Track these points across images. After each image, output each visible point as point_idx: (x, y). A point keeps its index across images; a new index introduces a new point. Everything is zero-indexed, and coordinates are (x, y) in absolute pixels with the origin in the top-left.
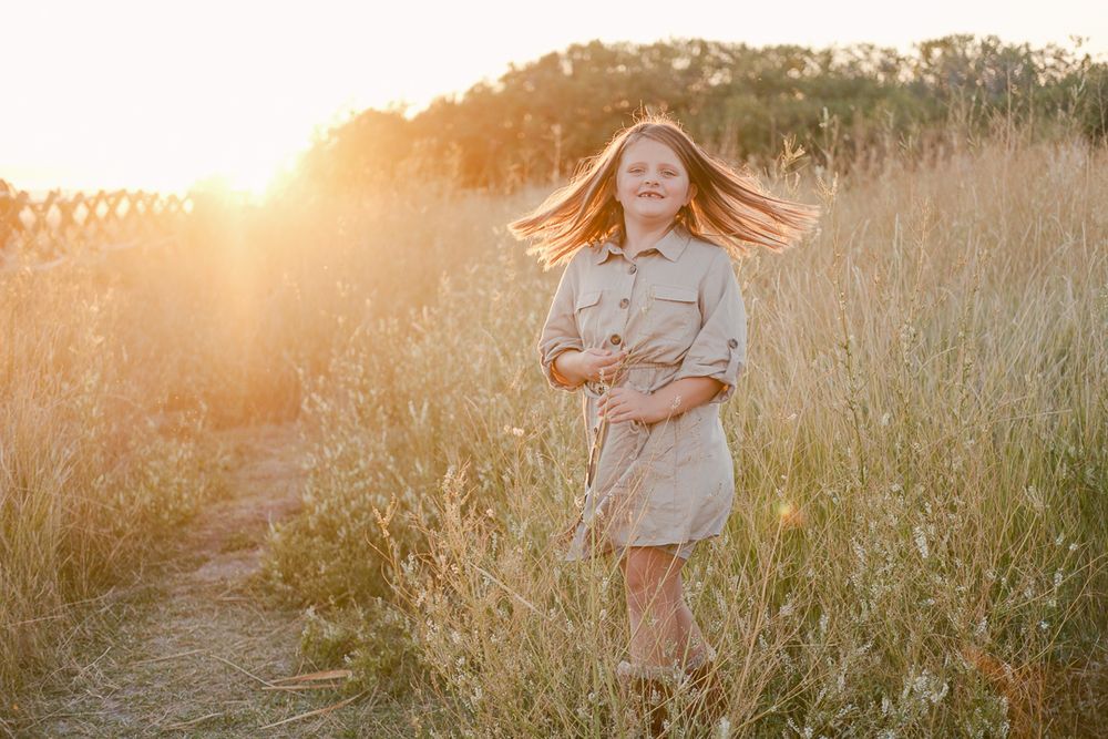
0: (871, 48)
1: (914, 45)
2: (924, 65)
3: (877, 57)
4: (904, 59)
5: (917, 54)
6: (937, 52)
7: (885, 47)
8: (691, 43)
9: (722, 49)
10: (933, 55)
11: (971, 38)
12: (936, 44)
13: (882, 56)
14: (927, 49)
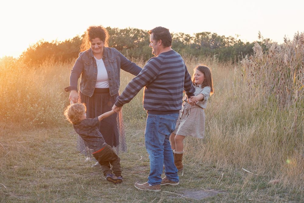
0: (183, 34)
1: (194, 34)
2: (197, 39)
3: (184, 36)
4: (191, 38)
5: (195, 36)
6: (200, 36)
7: (186, 34)
8: (135, 29)
9: (142, 31)
10: (199, 37)
11: (210, 33)
12: (201, 34)
13: (185, 36)
14: (198, 35)
